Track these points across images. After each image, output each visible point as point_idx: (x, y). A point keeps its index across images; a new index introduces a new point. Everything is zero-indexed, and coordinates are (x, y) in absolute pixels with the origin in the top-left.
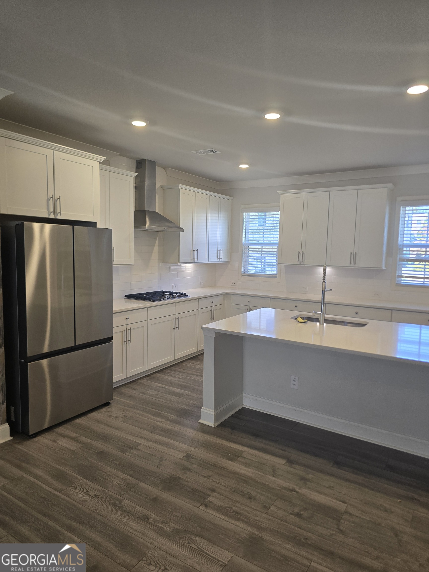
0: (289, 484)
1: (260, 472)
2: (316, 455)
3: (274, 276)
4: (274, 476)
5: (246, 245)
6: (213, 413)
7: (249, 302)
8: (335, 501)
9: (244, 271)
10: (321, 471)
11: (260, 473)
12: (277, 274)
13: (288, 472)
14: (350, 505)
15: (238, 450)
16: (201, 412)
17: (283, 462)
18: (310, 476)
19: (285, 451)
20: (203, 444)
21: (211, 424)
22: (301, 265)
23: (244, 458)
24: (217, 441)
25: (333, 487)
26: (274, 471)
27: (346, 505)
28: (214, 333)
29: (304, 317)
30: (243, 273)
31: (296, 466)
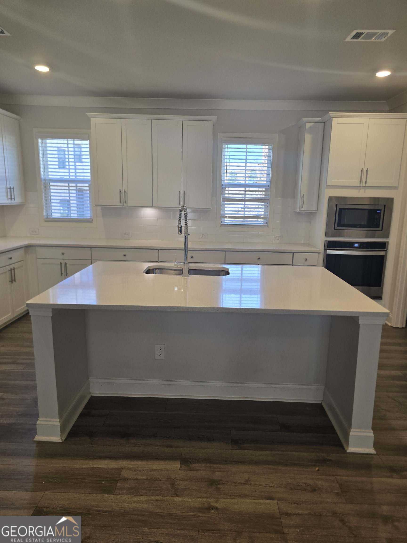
0: (200, 500)
1: (158, 496)
2: (209, 439)
3: (90, 221)
4: (177, 495)
5: (46, 182)
6: (58, 424)
7: (63, 254)
8: (262, 501)
9: (47, 215)
10: (226, 461)
11: (157, 498)
12: (91, 218)
13: (190, 479)
14: (279, 499)
15: (112, 469)
16: (37, 426)
17: (177, 465)
18: (218, 475)
19: (171, 446)
20: (56, 479)
21: (57, 439)
22: (124, 207)
23: (126, 479)
24: (75, 466)
25: (249, 480)
26: (173, 485)
27: (275, 502)
28: (51, 310)
29: (154, 269)
30: (45, 217)
31: (194, 465)
